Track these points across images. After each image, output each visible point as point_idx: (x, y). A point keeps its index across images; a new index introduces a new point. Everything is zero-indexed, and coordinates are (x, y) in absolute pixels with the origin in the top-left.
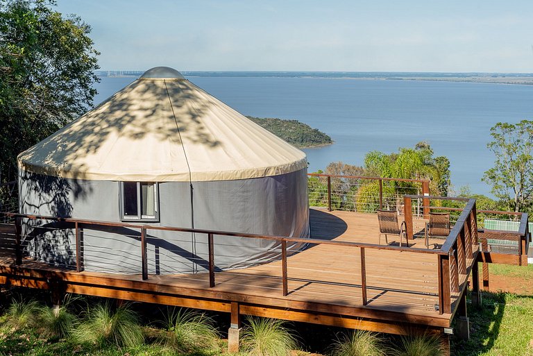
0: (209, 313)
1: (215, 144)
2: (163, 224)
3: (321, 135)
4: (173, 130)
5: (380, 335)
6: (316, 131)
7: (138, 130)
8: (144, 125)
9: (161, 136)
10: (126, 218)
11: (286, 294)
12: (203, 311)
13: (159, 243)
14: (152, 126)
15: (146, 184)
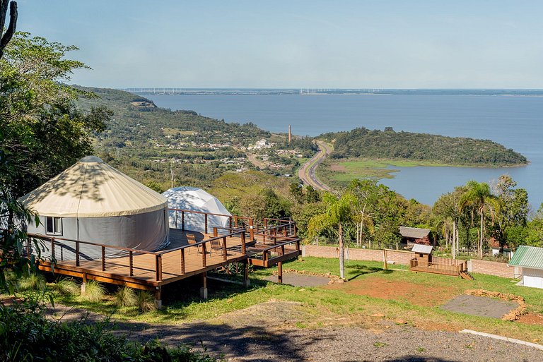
0: (75, 278)
1: (101, 199)
2: (64, 237)
3: (516, 156)
4: (82, 192)
5: (135, 289)
6: (510, 151)
7: (64, 191)
8: (68, 188)
9: (74, 194)
10: (48, 233)
11: (104, 270)
12: (71, 276)
13: (63, 246)
14: (72, 189)
15: (57, 218)
